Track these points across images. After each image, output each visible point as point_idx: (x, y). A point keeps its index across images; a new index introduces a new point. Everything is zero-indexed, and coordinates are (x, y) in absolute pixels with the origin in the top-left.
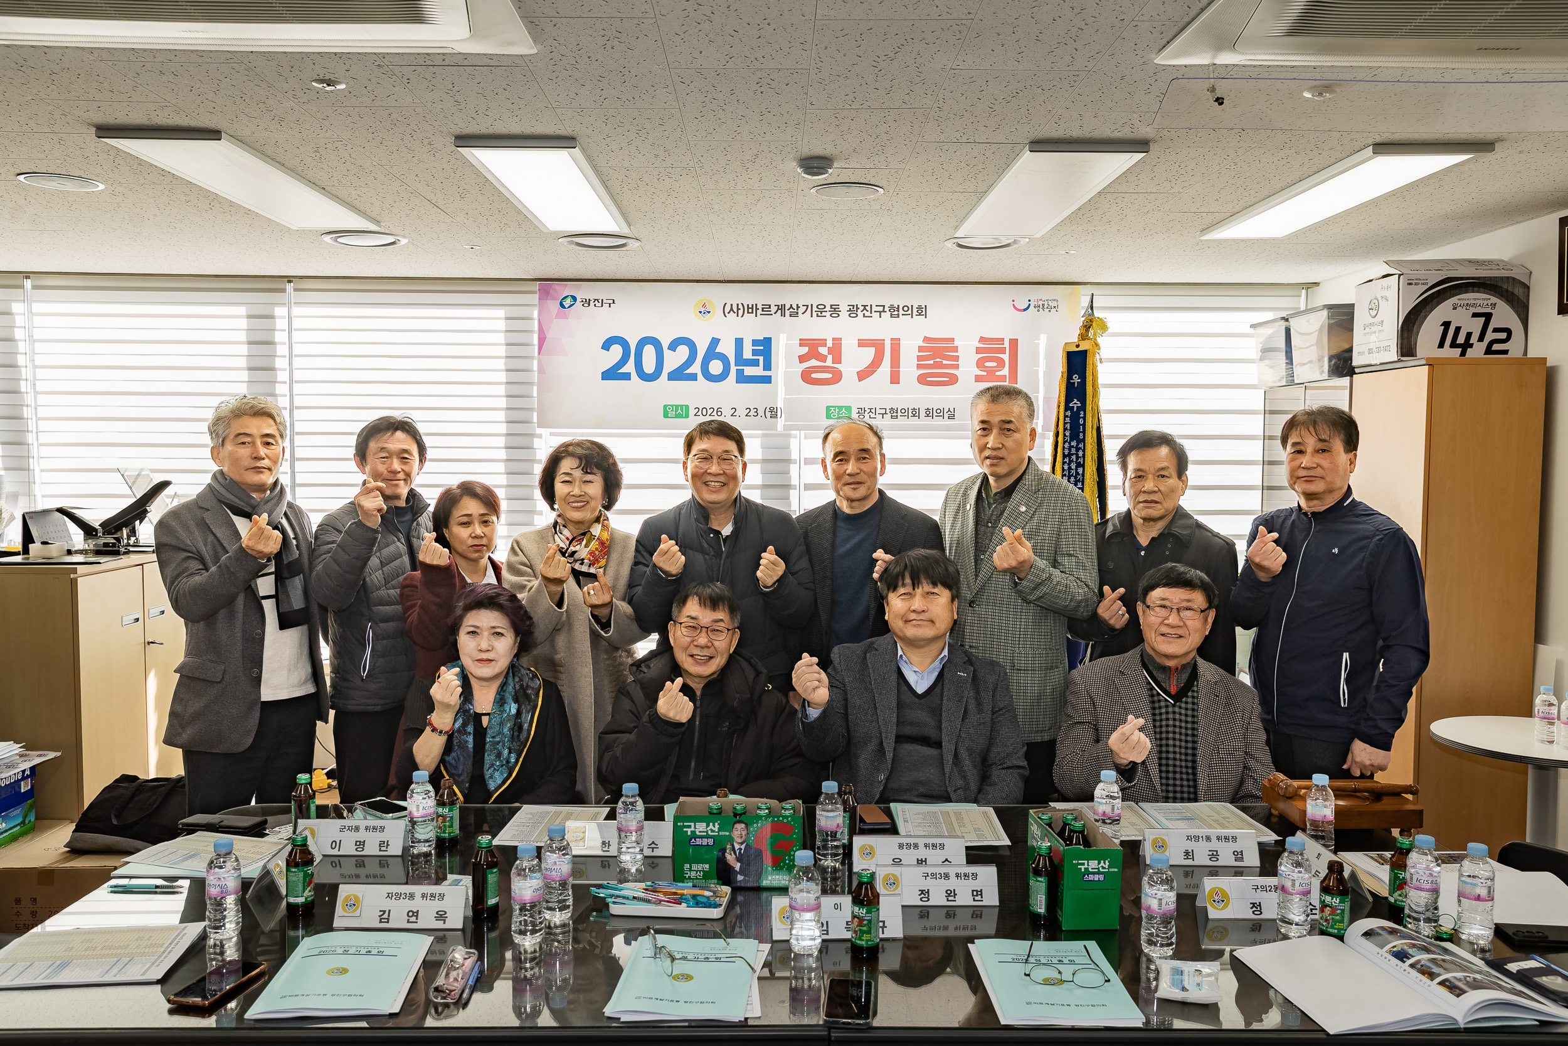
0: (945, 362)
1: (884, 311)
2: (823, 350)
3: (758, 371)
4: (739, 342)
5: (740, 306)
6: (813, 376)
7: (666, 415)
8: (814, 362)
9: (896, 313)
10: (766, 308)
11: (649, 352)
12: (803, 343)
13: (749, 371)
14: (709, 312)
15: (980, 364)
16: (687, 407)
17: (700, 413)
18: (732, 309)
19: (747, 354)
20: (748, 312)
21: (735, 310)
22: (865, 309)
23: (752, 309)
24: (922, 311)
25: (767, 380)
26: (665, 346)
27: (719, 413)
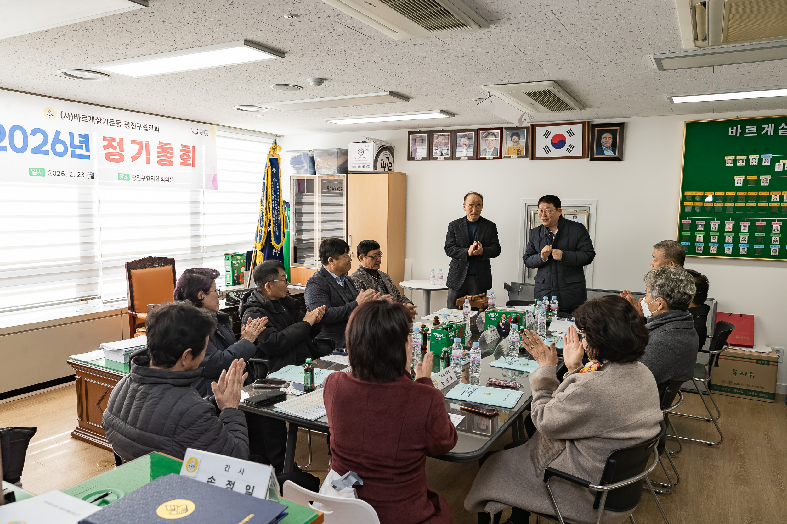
0: (168, 155)
1: (141, 127)
2: (115, 144)
3: (83, 152)
4: (71, 135)
5: (70, 114)
6: (111, 157)
7: (31, 174)
8: (110, 150)
9: (146, 128)
10: (84, 117)
11: (18, 135)
12: (105, 139)
13: (78, 152)
14: (53, 115)
15: (182, 156)
16: (44, 170)
17: (52, 174)
18: (65, 115)
19: (77, 142)
20: (75, 119)
21: (68, 116)
22: (132, 124)
23: (77, 117)
24: (157, 129)
25: (88, 157)
26: (29, 132)
27: (63, 175)
